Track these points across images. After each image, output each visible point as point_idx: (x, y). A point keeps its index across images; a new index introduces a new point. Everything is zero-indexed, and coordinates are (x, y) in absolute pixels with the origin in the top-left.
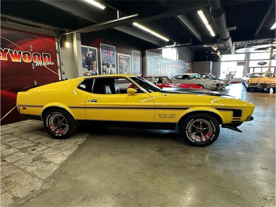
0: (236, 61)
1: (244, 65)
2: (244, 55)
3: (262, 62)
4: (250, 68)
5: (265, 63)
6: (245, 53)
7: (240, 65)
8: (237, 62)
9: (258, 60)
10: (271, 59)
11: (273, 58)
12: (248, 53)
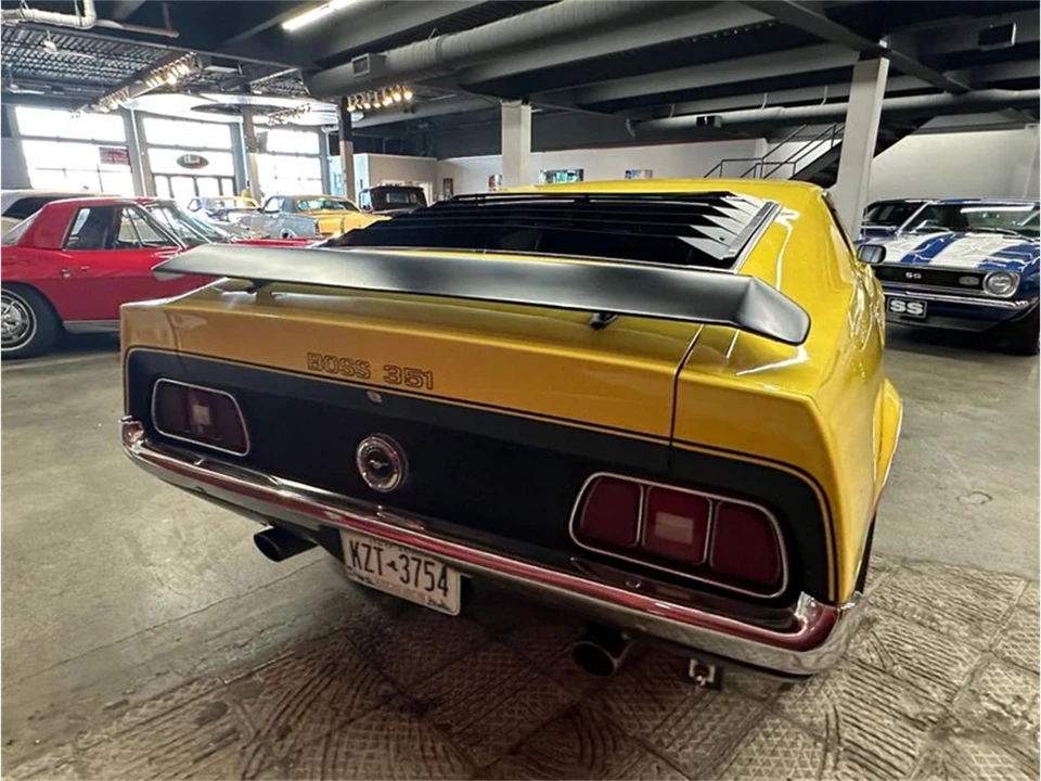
0: (94, 142)
1: (129, 164)
2: (119, 120)
3: (193, 157)
4: (154, 175)
5: (203, 162)
6: (122, 111)
7: (113, 162)
8: (98, 146)
9: (177, 147)
10: (251, 150)
11: (258, 145)
12: (135, 112)
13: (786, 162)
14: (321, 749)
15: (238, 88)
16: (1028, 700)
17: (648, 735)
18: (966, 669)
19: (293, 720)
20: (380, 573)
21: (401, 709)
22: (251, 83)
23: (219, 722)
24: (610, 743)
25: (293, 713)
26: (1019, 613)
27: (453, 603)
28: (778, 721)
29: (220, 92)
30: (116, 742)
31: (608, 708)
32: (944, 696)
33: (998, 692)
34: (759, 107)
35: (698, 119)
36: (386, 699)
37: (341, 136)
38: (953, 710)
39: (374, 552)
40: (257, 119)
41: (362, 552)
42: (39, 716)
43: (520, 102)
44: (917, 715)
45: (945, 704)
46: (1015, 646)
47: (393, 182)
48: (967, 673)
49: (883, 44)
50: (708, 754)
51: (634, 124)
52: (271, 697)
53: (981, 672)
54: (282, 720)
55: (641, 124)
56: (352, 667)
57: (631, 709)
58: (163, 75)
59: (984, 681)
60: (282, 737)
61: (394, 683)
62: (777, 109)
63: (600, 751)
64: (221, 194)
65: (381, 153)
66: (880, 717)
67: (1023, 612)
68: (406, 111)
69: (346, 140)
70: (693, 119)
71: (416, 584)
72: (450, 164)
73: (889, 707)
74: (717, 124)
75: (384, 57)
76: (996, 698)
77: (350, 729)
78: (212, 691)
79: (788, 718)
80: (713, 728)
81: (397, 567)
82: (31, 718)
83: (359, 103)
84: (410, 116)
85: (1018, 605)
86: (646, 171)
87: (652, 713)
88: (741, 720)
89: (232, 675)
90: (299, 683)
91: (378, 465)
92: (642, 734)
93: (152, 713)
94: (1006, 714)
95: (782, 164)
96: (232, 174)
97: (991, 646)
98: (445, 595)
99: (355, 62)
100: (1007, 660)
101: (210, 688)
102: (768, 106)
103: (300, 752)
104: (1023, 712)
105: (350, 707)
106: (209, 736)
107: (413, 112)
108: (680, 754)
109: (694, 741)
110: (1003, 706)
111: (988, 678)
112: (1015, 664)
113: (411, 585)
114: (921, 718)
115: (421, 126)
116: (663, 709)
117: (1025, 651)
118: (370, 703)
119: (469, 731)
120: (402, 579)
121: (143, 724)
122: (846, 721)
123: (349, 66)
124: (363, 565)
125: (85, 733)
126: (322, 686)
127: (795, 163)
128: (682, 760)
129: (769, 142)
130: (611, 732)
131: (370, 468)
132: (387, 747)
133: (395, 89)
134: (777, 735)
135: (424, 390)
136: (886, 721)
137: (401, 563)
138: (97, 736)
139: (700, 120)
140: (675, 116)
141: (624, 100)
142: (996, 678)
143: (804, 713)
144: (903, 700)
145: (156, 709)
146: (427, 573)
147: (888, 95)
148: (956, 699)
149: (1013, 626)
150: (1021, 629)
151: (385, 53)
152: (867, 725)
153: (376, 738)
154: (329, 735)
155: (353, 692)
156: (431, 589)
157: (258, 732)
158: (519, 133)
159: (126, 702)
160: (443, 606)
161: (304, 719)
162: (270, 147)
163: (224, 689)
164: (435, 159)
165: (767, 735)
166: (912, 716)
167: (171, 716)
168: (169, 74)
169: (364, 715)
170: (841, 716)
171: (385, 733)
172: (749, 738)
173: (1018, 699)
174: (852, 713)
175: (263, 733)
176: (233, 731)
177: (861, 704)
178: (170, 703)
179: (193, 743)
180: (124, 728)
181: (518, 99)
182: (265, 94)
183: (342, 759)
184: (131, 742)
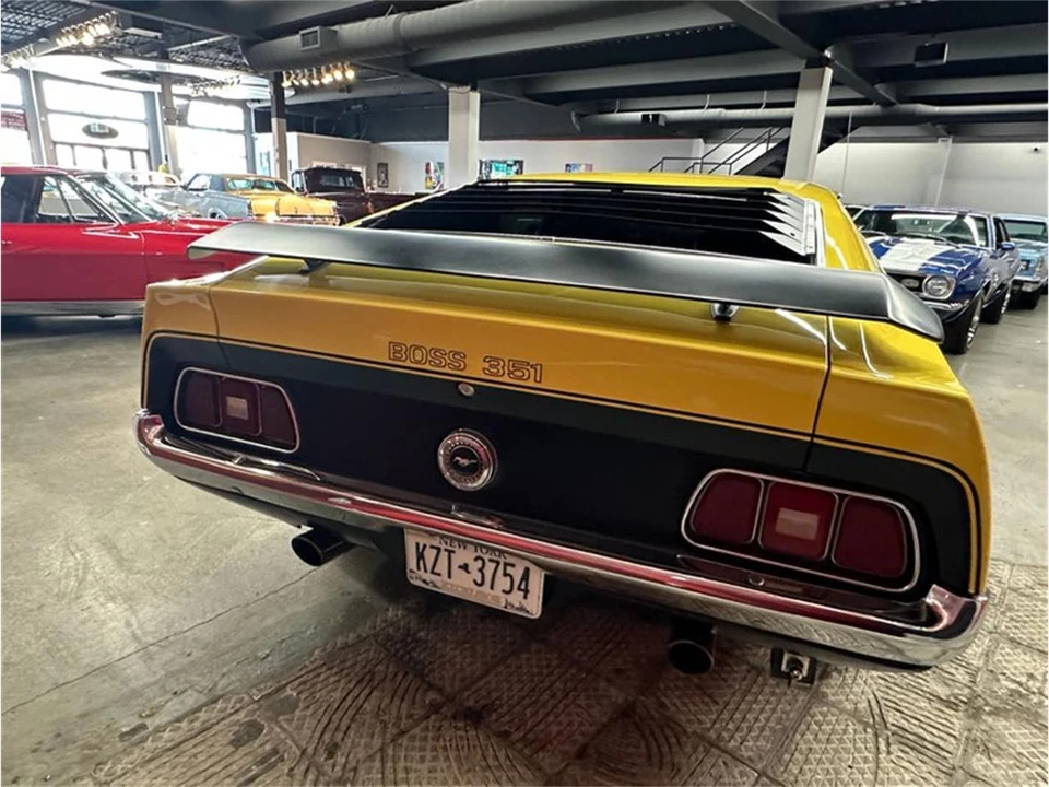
1: (26, 129)
2: (15, 80)
3: (101, 127)
4: (55, 143)
6: (22, 73)
7: (8, 126)
9: (82, 114)
10: (169, 121)
11: (179, 118)
12: (34, 72)
13: (724, 163)
14: (377, 764)
15: (155, 54)
16: (1040, 678)
17: (709, 730)
18: (980, 650)
19: (340, 735)
20: (450, 577)
21: (454, 717)
22: (170, 50)
23: (257, 742)
24: (673, 740)
25: (337, 729)
26: (1011, 595)
27: (534, 606)
28: (825, 709)
29: (135, 56)
30: (143, 772)
31: (662, 705)
32: (967, 677)
33: (1013, 671)
34: (702, 108)
35: (644, 116)
36: (435, 708)
37: (274, 112)
38: (978, 690)
39: (444, 555)
40: (176, 89)
41: (430, 555)
42: (44, 747)
43: (469, 88)
44: (948, 696)
45: (970, 685)
46: (1016, 627)
47: (325, 165)
48: (982, 654)
49: (828, 54)
50: (769, 746)
51: (580, 116)
52: (309, 712)
53: (994, 652)
54: (327, 737)
55: (587, 118)
56: (390, 676)
57: (685, 704)
58: (77, 33)
59: (999, 661)
60: (331, 754)
61: (440, 690)
62: (718, 110)
63: (665, 749)
64: (134, 168)
65: (311, 132)
66: (916, 700)
67: (1015, 594)
68: (341, 90)
69: (278, 116)
70: (638, 116)
71: (492, 588)
72: (385, 148)
73: (922, 690)
74: (661, 122)
75: (335, 31)
76: (1012, 677)
77: (404, 741)
78: (241, 708)
79: (833, 705)
80: (768, 720)
81: (470, 570)
82: (35, 751)
83: (295, 79)
84: (346, 96)
85: (1009, 588)
86: (587, 165)
87: (706, 708)
88: (791, 710)
89: (260, 690)
90: (337, 695)
91: (464, 462)
92: (703, 729)
93: (178, 737)
94: (1024, 692)
95: (720, 165)
96: (146, 147)
97: (995, 627)
98: (525, 597)
99: (303, 35)
100: (1012, 640)
101: (238, 706)
102: (710, 107)
103: (355, 770)
104: (1039, 689)
105: (399, 718)
106: (250, 758)
107: (349, 91)
108: (742, 747)
109: (753, 734)
110: (1020, 684)
111: (1000, 658)
112: (1019, 643)
113: (486, 588)
114: (952, 699)
115: (353, 107)
116: (716, 703)
117: (1025, 631)
118: (418, 712)
119: (530, 736)
120: (475, 582)
121: (170, 749)
122: (886, 705)
123: (297, 39)
124: (429, 567)
125: (105, 763)
126: (362, 696)
127: (731, 164)
128: (746, 754)
129: (705, 142)
130: (672, 729)
131: (455, 466)
132: (447, 758)
133: (336, 67)
134: (829, 723)
135: (531, 383)
136: (923, 705)
137: (475, 566)
138: (120, 767)
139: (645, 117)
140: (619, 111)
141: (574, 92)
142: (1007, 658)
143: (847, 700)
144: (932, 681)
145: (181, 732)
146: (505, 574)
147: (831, 103)
148: (978, 679)
149: (1010, 609)
150: (1018, 610)
151: (336, 28)
152: (906, 708)
153: (434, 749)
154: (382, 749)
155: (397, 701)
156: (509, 592)
157: (304, 752)
158: (468, 120)
159: (143, 727)
160: (522, 608)
161: (351, 733)
162: (190, 119)
163: (255, 706)
164: (368, 142)
165: (819, 724)
166: (944, 698)
167: (200, 738)
168: (85, 33)
169: (417, 725)
170: (882, 702)
171: (442, 744)
172: (803, 727)
173: (1031, 676)
174: (890, 698)
175: (310, 750)
176: (275, 751)
177: (897, 688)
178: (197, 724)
179: (234, 767)
180: (149, 756)
181: (467, 85)
182: (185, 63)
183: (401, 775)
184: (160, 771)
